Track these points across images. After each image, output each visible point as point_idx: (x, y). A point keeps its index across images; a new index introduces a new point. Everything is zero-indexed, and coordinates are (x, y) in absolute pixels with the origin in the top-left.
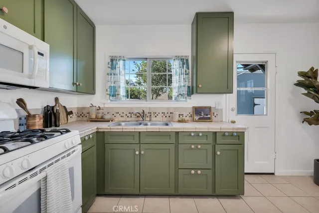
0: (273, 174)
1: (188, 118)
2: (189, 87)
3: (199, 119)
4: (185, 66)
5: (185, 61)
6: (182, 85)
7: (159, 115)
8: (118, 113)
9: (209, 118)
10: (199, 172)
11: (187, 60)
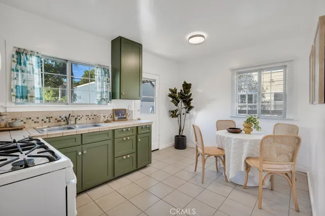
0: (158, 149)
1: (109, 119)
2: (110, 93)
3: (118, 119)
4: (107, 75)
5: (106, 71)
6: (105, 91)
7: (83, 118)
8: (30, 118)
9: (125, 118)
10: (128, 156)
11: (108, 70)
